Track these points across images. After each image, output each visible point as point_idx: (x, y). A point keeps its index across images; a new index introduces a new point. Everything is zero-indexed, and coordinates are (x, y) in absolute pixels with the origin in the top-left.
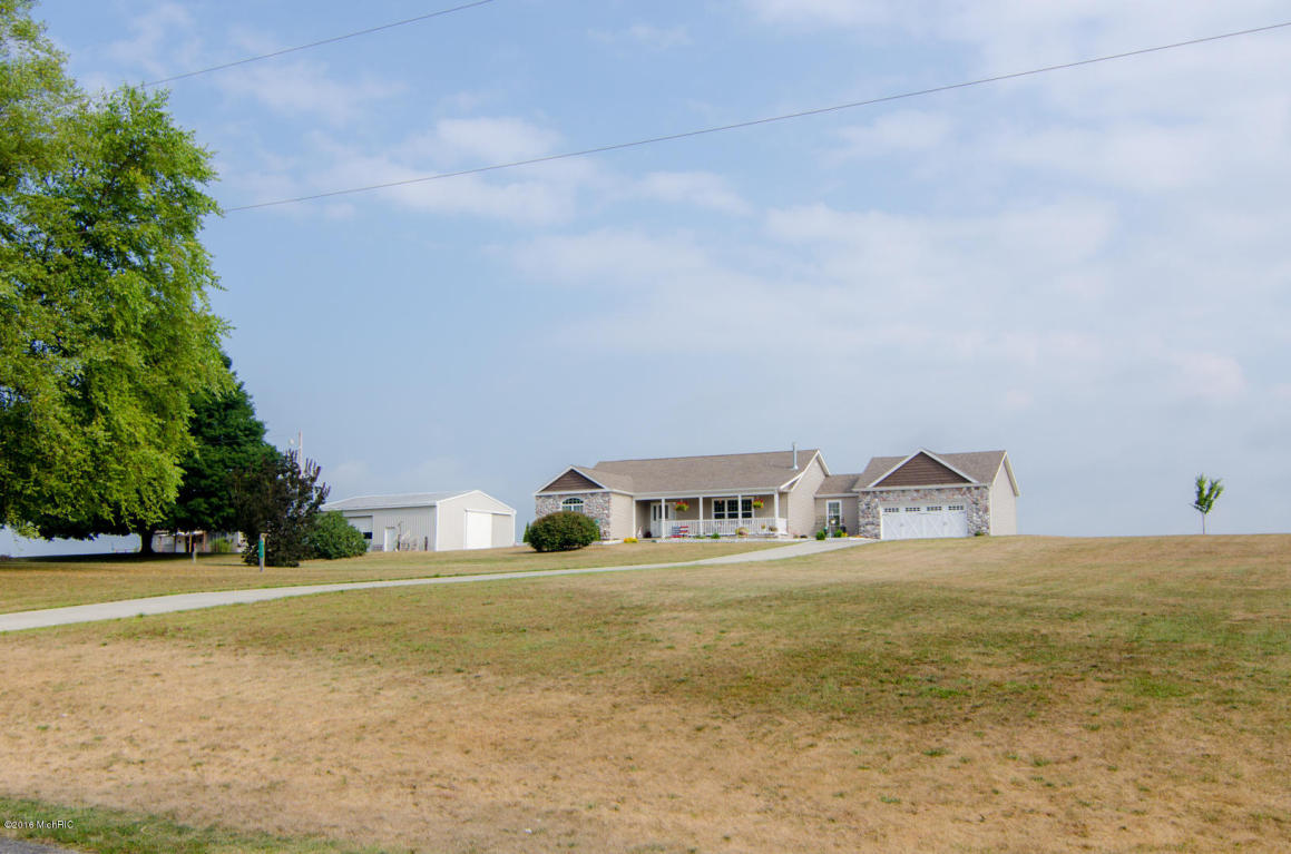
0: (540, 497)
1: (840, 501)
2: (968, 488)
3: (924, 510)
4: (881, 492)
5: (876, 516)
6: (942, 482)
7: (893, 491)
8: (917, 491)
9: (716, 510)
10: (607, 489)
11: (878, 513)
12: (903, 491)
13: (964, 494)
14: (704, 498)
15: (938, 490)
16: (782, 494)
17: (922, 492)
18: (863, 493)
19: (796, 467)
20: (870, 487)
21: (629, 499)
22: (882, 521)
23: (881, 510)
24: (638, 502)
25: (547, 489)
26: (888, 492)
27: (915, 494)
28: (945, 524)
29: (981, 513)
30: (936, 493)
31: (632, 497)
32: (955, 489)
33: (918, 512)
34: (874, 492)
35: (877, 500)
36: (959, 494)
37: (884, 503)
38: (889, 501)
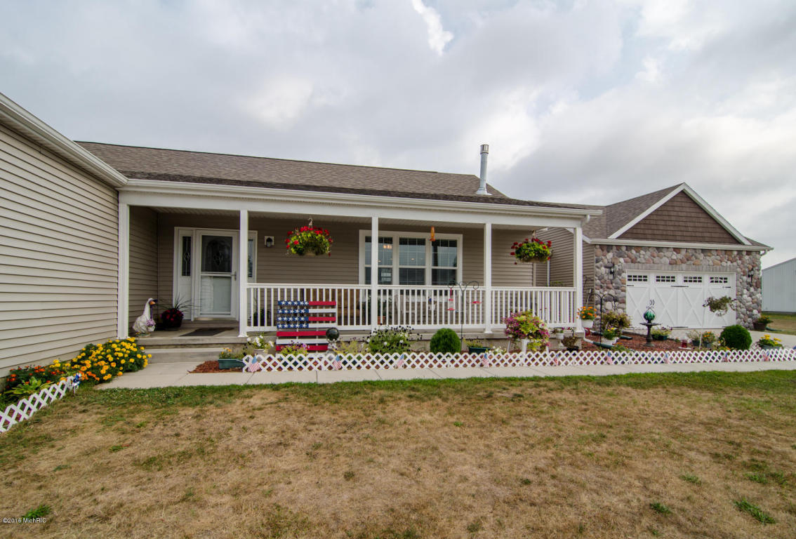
2: (740, 252)
3: (679, 280)
4: (629, 248)
5: (621, 287)
7: (646, 248)
8: (677, 250)
11: (624, 282)
12: (659, 249)
13: (735, 260)
15: (703, 251)
17: (683, 252)
18: (602, 246)
20: (613, 238)
22: (628, 295)
23: (626, 277)
24: (134, 210)
26: (638, 248)
27: (674, 256)
29: (752, 289)
30: (701, 256)
31: (116, 191)
32: (724, 252)
33: (673, 284)
34: (618, 247)
35: (622, 260)
36: (728, 260)
37: (632, 265)
38: (639, 262)
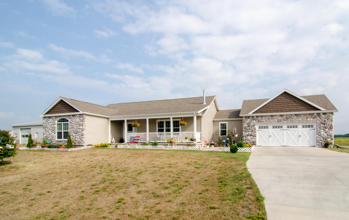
0: (45, 117)
1: (227, 123)
2: (318, 114)
3: (285, 127)
4: (257, 117)
5: (254, 131)
6: (298, 110)
7: (265, 116)
8: (281, 116)
9: (159, 127)
10: (81, 112)
11: (255, 129)
12: (272, 116)
13: (315, 117)
14: (149, 119)
15: (296, 115)
16: (199, 117)
17: (285, 116)
18: (245, 117)
19: (205, 103)
20: (250, 114)
21: (107, 120)
22: (257, 134)
23: (257, 127)
24: (111, 121)
25: (48, 113)
26: (262, 116)
27: (280, 118)
28: (300, 136)
29: (327, 130)
30: (295, 117)
31: (108, 119)
32: (309, 115)
33: (281, 129)
34: (253, 117)
35: (254, 121)
36: (311, 118)
37: (259, 123)
38: (262, 122)
